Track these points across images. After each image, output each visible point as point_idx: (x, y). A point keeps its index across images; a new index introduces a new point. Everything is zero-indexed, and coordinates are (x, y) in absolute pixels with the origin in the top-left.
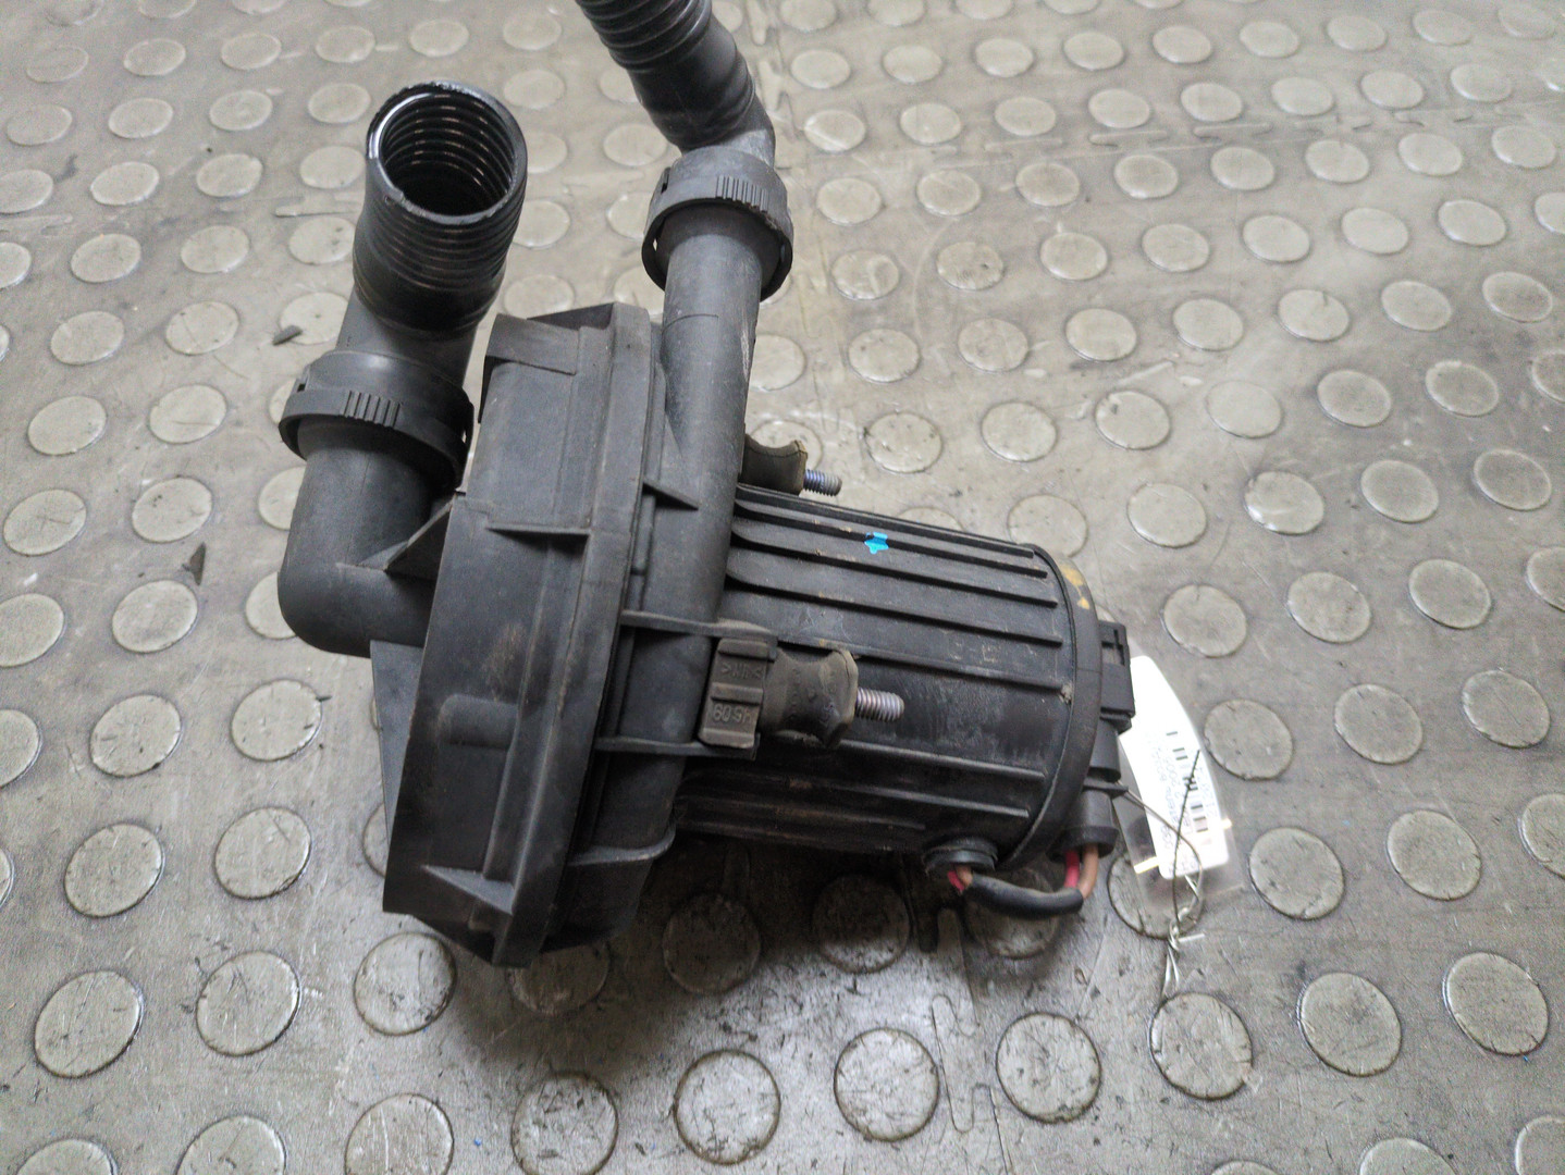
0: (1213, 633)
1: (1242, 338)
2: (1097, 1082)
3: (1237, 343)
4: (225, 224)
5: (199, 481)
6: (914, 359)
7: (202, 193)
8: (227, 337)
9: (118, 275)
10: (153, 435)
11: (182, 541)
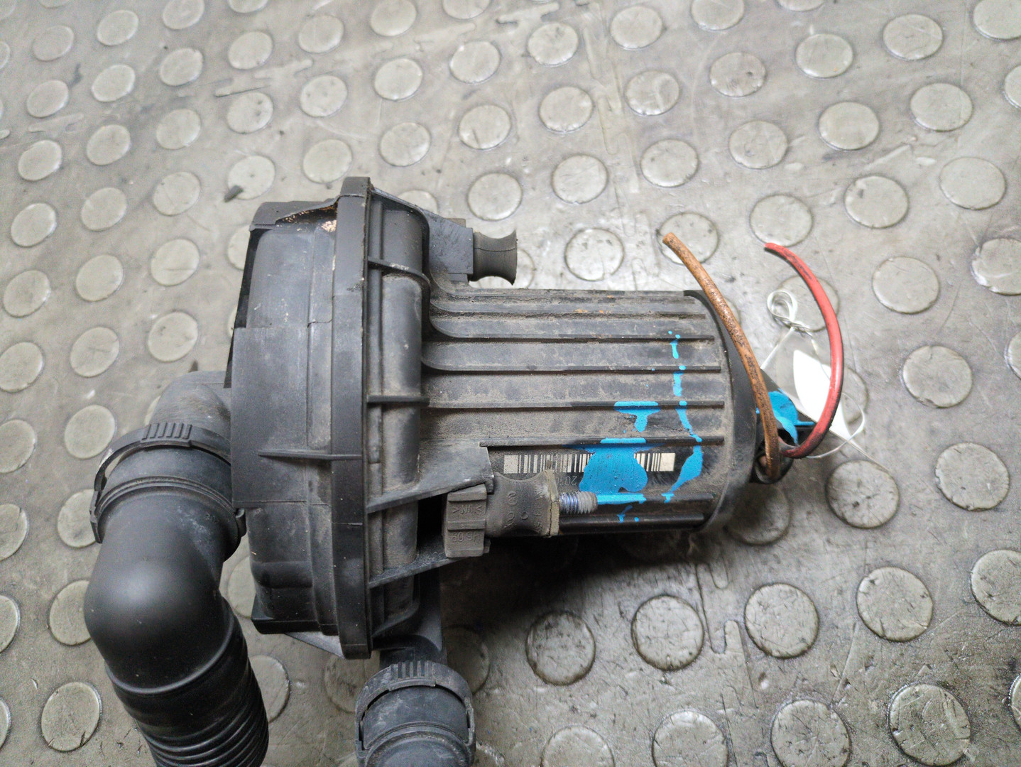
0: (943, 387)
1: (971, 117)
2: (848, 751)
3: (967, 122)
4: (184, 107)
5: (187, 313)
6: (694, 164)
7: (163, 84)
8: (194, 197)
9: (118, 157)
10: (155, 281)
11: (181, 359)
